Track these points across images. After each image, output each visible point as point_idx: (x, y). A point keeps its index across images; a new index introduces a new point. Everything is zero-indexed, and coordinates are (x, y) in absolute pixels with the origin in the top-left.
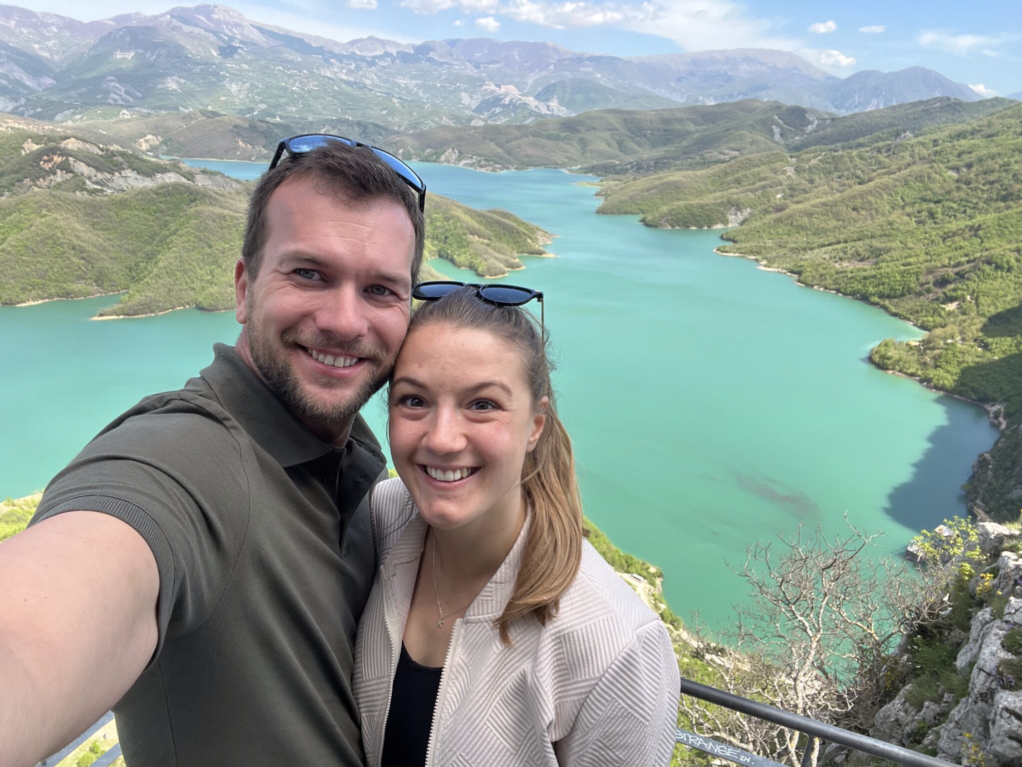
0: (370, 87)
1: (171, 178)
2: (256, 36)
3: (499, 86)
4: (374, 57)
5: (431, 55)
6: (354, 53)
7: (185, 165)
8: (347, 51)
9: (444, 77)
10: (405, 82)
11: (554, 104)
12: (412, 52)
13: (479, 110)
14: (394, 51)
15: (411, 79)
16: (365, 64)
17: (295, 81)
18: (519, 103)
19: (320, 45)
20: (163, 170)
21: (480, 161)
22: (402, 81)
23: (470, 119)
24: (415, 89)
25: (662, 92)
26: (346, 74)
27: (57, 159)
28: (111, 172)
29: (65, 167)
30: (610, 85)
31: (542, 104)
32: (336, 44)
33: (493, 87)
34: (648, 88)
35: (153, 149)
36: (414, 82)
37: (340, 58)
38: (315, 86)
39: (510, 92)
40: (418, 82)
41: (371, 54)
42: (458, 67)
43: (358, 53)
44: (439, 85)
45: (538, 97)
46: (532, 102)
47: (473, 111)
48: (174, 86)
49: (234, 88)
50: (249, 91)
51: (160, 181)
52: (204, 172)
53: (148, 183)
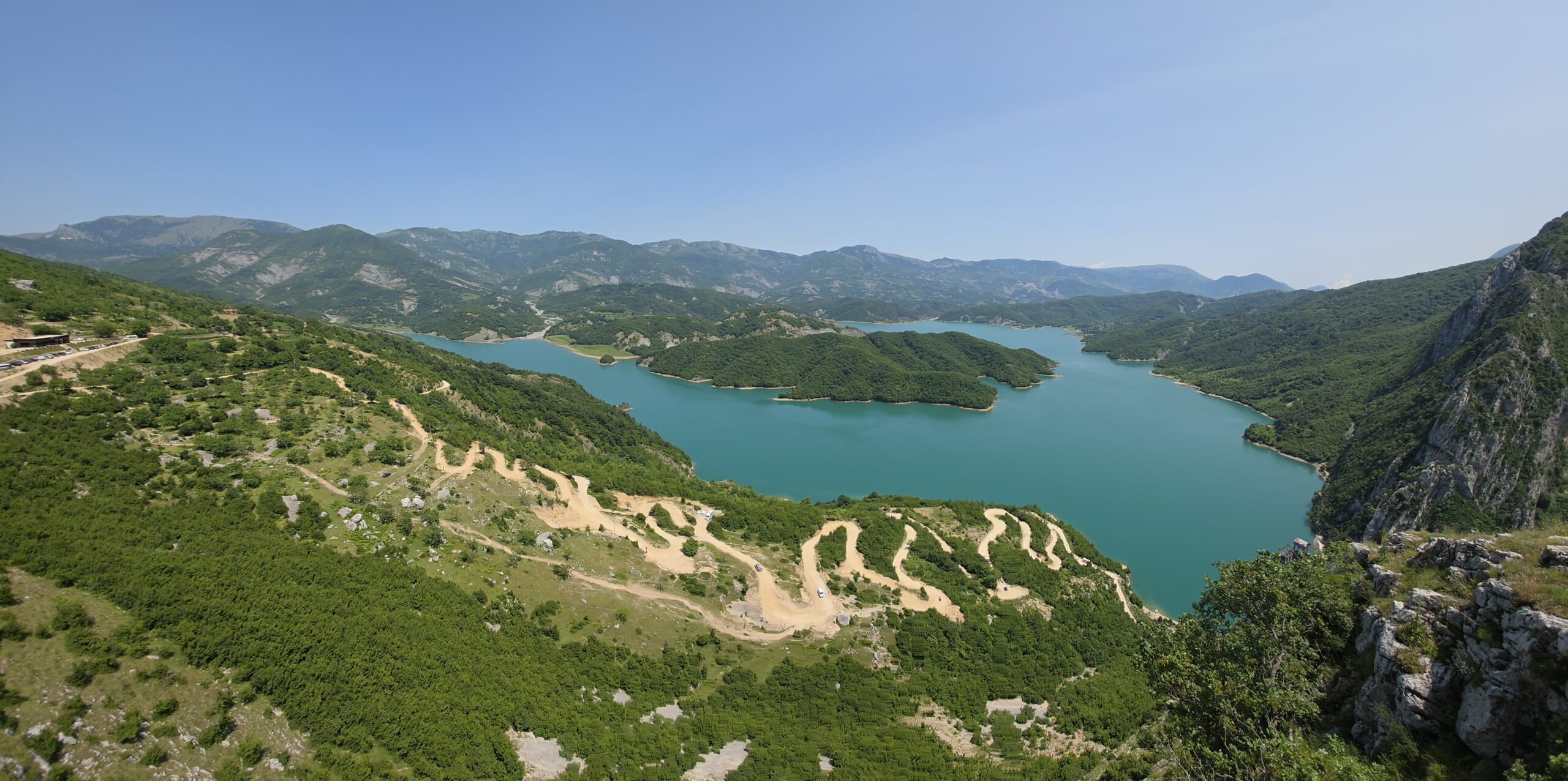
0: (942, 284)
1: (829, 330)
2: (882, 259)
3: (1024, 283)
7: (837, 324)
9: (993, 279)
11: (1056, 293)
13: (1013, 295)
14: (957, 265)
15: (970, 279)
17: (902, 281)
18: (1036, 292)
20: (825, 326)
21: (1014, 322)
22: (965, 280)
23: (1009, 300)
24: (973, 284)
25: (1116, 286)
26: (929, 277)
27: (774, 320)
28: (799, 327)
29: (777, 325)
30: (1087, 283)
31: (1050, 292)
32: (925, 262)
33: (1021, 283)
34: (1109, 285)
35: (821, 316)
36: (972, 281)
38: (913, 284)
39: (1031, 286)
40: (975, 281)
41: (944, 266)
43: (937, 266)
44: (989, 282)
45: (1046, 290)
46: (1044, 291)
47: (1010, 296)
48: (837, 285)
49: (869, 286)
50: (877, 287)
51: (822, 331)
52: (847, 328)
53: (816, 332)
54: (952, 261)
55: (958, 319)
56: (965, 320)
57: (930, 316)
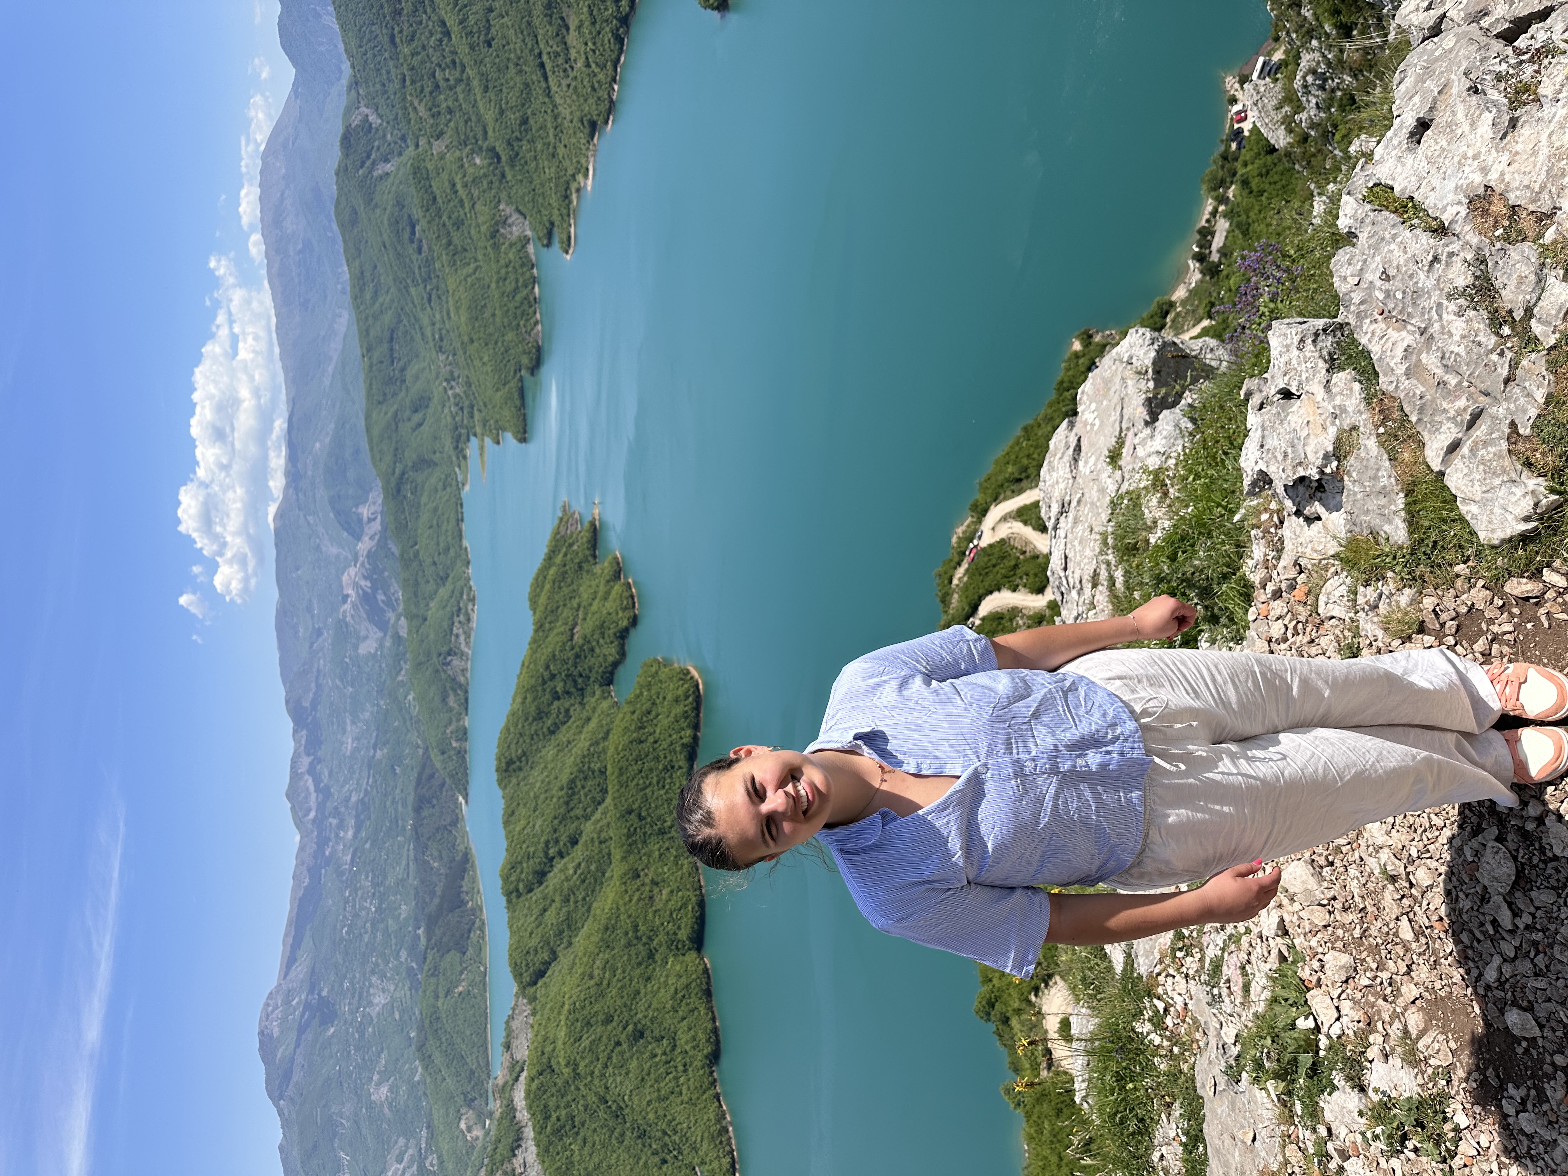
0: (362, 795)
1: (521, 1098)
2: (300, 970)
3: (346, 597)
4: (317, 790)
5: (306, 704)
6: (314, 821)
7: (500, 1073)
8: (312, 831)
9: (338, 682)
10: (350, 740)
12: (304, 732)
13: (382, 626)
14: (306, 761)
15: (344, 732)
16: (328, 804)
17: (362, 908)
18: (367, 566)
19: (305, 872)
20: (510, 1109)
21: (460, 622)
22: (349, 745)
23: (397, 638)
24: (360, 724)
25: (335, 348)
26: (346, 832)
31: (366, 530)
32: (302, 848)
33: (347, 606)
35: (480, 1120)
36: (349, 728)
37: (322, 843)
38: (367, 877)
39: (352, 580)
40: (348, 721)
41: (313, 796)
42: (322, 662)
43: (312, 815)
44: (351, 689)
45: (359, 538)
46: (365, 546)
47: (385, 635)
48: (384, 1090)
49: (380, 1000)
50: (383, 976)
51: (523, 1115)
52: (508, 1047)
53: (529, 1133)
54: (295, 776)
55: (461, 754)
56: (463, 734)
57: (456, 820)
